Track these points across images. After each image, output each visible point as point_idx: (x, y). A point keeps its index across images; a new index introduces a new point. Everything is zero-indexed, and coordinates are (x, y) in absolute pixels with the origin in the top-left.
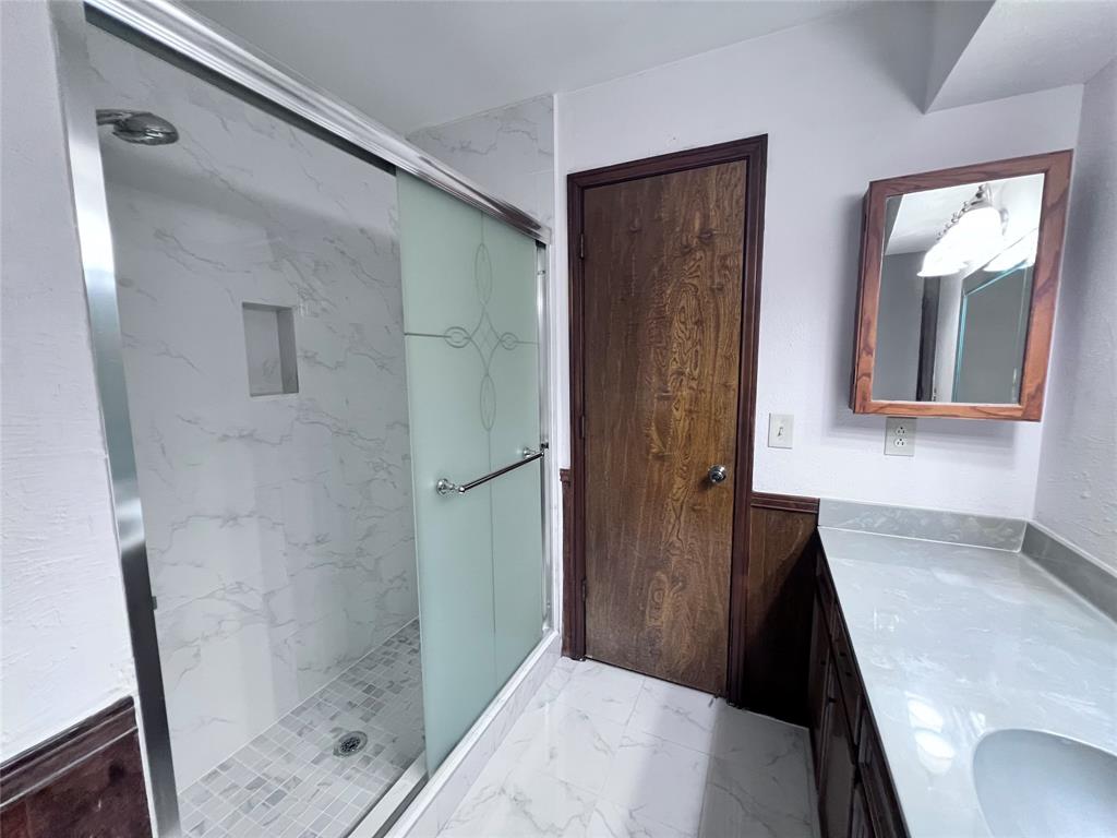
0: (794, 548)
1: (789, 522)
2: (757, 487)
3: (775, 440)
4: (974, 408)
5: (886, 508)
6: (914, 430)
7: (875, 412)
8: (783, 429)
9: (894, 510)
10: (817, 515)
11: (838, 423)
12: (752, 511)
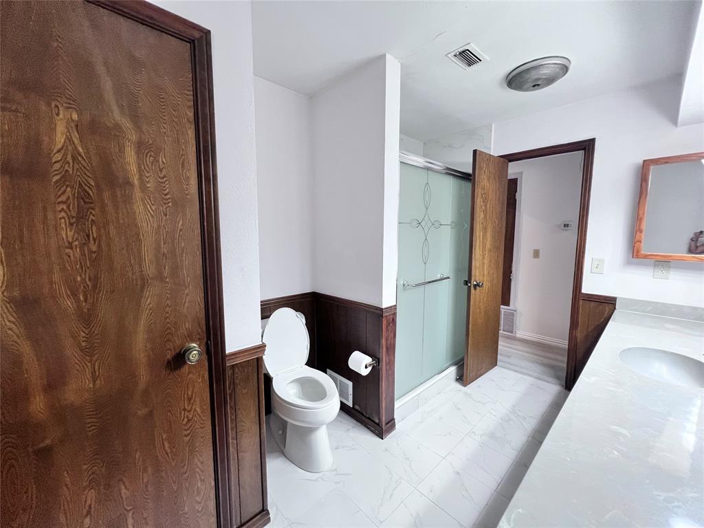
0: (603, 319)
1: (601, 307)
2: (584, 291)
3: (595, 270)
4: (693, 257)
5: (653, 302)
6: (669, 267)
7: (643, 258)
8: (599, 265)
9: (657, 303)
10: (615, 304)
11: (628, 263)
12: (581, 302)
